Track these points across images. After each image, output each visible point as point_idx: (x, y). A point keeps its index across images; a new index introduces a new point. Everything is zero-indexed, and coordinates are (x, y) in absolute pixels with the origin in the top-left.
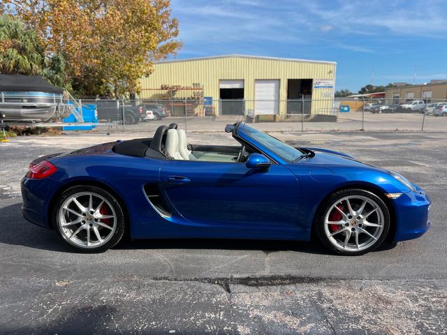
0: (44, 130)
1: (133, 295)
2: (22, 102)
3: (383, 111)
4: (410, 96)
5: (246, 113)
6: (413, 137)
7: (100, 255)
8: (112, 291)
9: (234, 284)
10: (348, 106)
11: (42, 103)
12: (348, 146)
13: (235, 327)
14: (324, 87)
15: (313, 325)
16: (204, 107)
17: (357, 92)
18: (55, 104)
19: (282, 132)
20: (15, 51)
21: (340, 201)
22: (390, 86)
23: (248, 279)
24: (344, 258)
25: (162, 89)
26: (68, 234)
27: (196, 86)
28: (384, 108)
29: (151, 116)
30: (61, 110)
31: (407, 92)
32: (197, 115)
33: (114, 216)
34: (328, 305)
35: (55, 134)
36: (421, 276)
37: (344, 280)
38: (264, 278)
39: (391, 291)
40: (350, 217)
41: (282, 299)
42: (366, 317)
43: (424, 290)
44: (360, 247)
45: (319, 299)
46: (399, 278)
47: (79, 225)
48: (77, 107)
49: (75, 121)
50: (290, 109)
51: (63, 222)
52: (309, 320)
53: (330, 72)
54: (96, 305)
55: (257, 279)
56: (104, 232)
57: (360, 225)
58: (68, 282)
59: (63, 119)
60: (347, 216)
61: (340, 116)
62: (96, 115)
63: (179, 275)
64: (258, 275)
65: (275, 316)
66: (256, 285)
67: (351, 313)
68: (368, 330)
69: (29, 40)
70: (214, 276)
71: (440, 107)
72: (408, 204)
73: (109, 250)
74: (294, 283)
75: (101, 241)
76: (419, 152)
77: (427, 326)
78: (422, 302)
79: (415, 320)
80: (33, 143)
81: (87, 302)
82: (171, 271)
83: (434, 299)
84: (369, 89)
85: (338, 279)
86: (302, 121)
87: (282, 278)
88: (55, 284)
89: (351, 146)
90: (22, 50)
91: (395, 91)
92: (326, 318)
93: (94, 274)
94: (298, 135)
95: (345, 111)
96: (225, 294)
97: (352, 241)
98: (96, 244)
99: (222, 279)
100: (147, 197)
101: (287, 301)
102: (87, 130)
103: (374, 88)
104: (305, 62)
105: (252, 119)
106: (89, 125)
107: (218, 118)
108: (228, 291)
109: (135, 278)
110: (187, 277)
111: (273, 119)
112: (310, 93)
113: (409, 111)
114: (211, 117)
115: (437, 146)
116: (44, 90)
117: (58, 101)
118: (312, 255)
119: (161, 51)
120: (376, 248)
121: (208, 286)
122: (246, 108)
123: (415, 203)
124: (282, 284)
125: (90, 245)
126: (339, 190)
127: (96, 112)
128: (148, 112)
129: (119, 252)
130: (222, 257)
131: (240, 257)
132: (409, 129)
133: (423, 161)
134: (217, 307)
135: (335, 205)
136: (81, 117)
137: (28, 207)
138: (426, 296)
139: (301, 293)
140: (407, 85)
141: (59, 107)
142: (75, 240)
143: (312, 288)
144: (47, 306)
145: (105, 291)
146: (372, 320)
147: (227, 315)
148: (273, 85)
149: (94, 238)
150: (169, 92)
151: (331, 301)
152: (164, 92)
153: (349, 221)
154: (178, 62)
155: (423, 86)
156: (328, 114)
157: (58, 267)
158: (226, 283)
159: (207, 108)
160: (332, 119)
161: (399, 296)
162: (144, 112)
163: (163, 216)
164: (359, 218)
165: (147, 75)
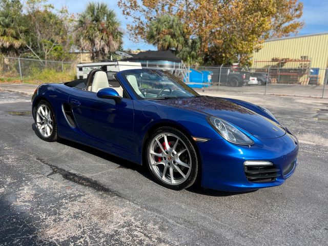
2: (156, 67)
16: (309, 77)
18: (174, 69)
20: (170, 36)
25: (273, 61)
27: (304, 58)
29: (255, 82)
30: (177, 73)
32: (300, 83)
69: (178, 29)
90: (173, 36)
107: (322, 86)
114: (315, 85)
141: (176, 71)
150: (278, 64)
152: (275, 63)
159: (311, 78)
162: (247, 78)
165: (258, 50)
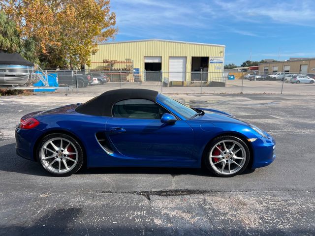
0: (20, 92)
1: (90, 202)
2: (5, 72)
3: (257, 79)
4: (276, 69)
5: (163, 80)
6: (276, 98)
7: (67, 178)
8: (76, 199)
9: (153, 195)
10: (233, 76)
11: (19, 73)
12: (231, 104)
13: (152, 220)
14: (216, 62)
15: (199, 218)
16: (134, 76)
17: (240, 66)
18: (28, 73)
19: (187, 94)
21: (219, 143)
22: (263, 62)
23: (161, 192)
24: (221, 179)
25: (104, 62)
26: (46, 165)
27: (128, 61)
28: (258, 77)
29: (96, 82)
30: (33, 78)
31: (274, 66)
32: (128, 81)
33: (77, 153)
34: (209, 207)
35: (28, 95)
36: (266, 189)
37: (220, 192)
38: (171, 191)
39: (247, 198)
40: (225, 153)
41: (182, 204)
42: (230, 213)
43: (267, 197)
44: (232, 172)
45: (204, 203)
46: (253, 190)
47: (53, 159)
48: (44, 76)
49: (43, 85)
50: (193, 78)
51: (43, 157)
52: (197, 215)
53: (221, 52)
54: (68, 208)
55: (166, 192)
56: (70, 163)
57: (231, 158)
58: (48, 194)
59: (34, 84)
60: (223, 152)
61: (228, 82)
62: (57, 81)
63: (119, 190)
64: (167, 189)
65: (177, 213)
66: (166, 195)
67: (222, 211)
68: (231, 220)
70: (140, 190)
71: (295, 77)
72: (261, 145)
73: (73, 175)
74: (189, 194)
75: (68, 169)
76: (278, 109)
77: (266, 218)
78: (264, 204)
79: (259, 215)
80: (14, 101)
81: (62, 206)
82: (113, 187)
83: (272, 203)
84: (248, 63)
85: (216, 191)
86: (201, 86)
87: (182, 191)
88: (40, 195)
89: (233, 104)
91: (265, 65)
92: (207, 213)
93: (64, 190)
94: (198, 96)
95: (232, 79)
96: (147, 201)
97: (226, 168)
98: (64, 171)
99: (145, 192)
100: (98, 141)
101: (184, 205)
102: (52, 92)
103: (251, 63)
104: (203, 45)
105: (167, 84)
106: (53, 88)
107: (144, 83)
108: (149, 199)
109: (91, 192)
110: (123, 191)
111: (181, 85)
112: (207, 66)
113: (274, 79)
114: (139, 82)
115: (290, 105)
116: (21, 64)
117: (31, 71)
118: (201, 177)
119: (103, 36)
120: (241, 173)
121: (137, 196)
122: (163, 77)
123: (266, 144)
124: (182, 195)
125: (61, 171)
126: (219, 136)
127: (57, 79)
128: (94, 79)
129: (79, 176)
130: (145, 178)
131: (156, 179)
132: (273, 93)
133: (279, 115)
134: (142, 209)
135: (216, 146)
136: (47, 82)
137: (20, 147)
138: (267, 201)
139: (193, 200)
140: (274, 61)
141: (32, 76)
142: (51, 168)
143: (200, 196)
144: (37, 209)
145: (72, 200)
146: (234, 214)
147: (148, 213)
148: (181, 61)
149: (63, 167)
150: (109, 65)
151: (210, 204)
152: (105, 64)
153: (224, 155)
154: (115, 43)
155: (284, 62)
156: (220, 81)
157: (41, 185)
158: (147, 194)
160: (222, 85)
161: (251, 200)
162: (91, 79)
163: (108, 153)
164: (231, 154)
165: (94, 53)
